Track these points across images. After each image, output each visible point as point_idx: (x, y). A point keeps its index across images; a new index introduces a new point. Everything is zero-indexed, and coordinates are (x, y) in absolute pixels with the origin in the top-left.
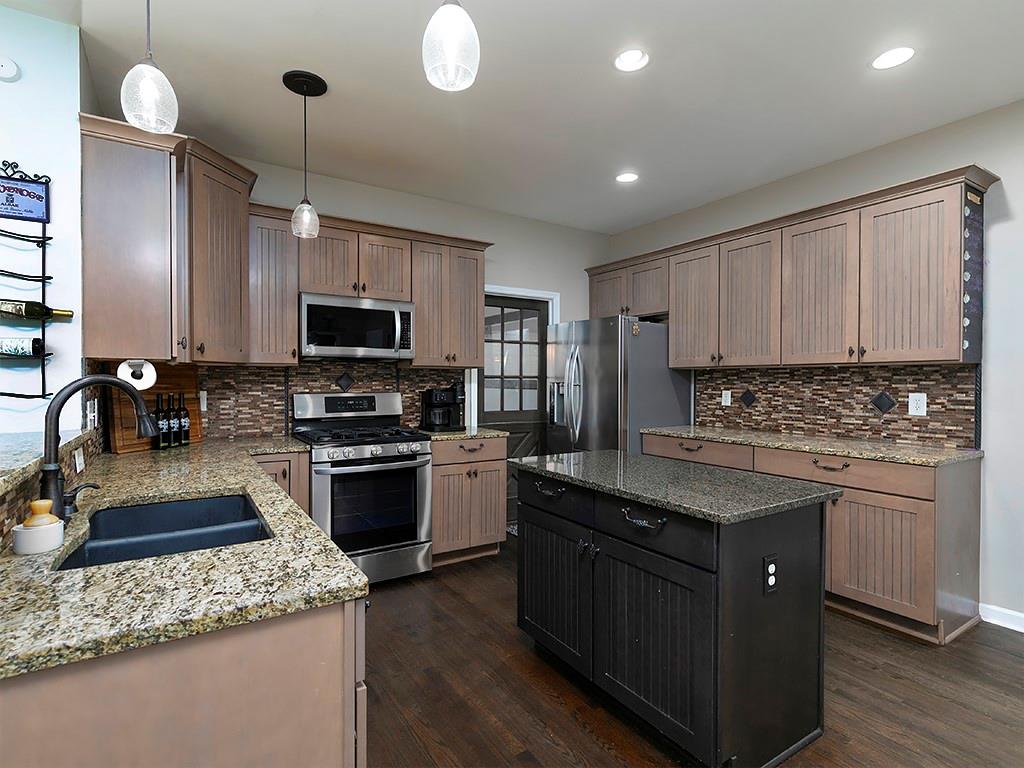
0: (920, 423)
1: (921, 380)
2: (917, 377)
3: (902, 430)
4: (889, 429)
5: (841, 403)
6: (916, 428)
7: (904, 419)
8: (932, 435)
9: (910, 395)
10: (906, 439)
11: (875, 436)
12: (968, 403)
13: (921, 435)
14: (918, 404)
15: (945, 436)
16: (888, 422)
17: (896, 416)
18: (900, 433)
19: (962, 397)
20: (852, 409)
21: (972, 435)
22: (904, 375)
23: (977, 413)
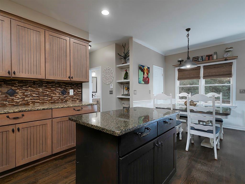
0: (72, 97)
1: (72, 86)
2: (71, 85)
3: (68, 99)
4: (65, 99)
5: (52, 93)
6: (71, 98)
7: (69, 96)
8: (74, 99)
9: (70, 90)
10: (69, 101)
11: (62, 101)
12: (80, 91)
13: (72, 99)
14: (71, 92)
15: (77, 99)
16: (65, 97)
17: (67, 96)
18: (68, 100)
19: (79, 90)
20: (56, 94)
21: (81, 98)
22: (69, 85)
23: (82, 94)
